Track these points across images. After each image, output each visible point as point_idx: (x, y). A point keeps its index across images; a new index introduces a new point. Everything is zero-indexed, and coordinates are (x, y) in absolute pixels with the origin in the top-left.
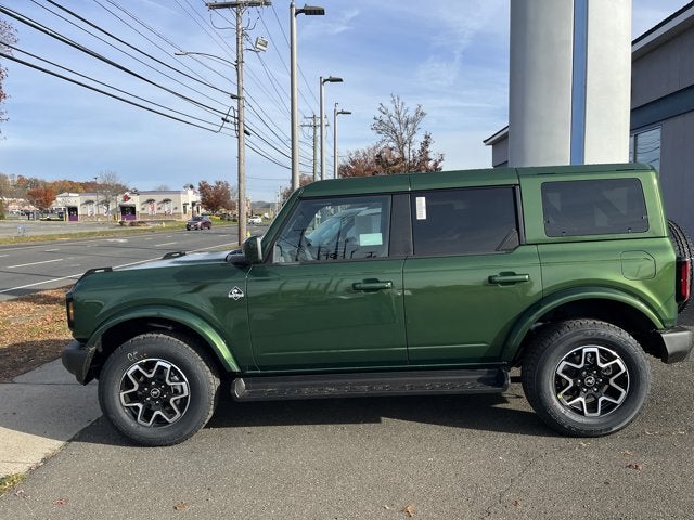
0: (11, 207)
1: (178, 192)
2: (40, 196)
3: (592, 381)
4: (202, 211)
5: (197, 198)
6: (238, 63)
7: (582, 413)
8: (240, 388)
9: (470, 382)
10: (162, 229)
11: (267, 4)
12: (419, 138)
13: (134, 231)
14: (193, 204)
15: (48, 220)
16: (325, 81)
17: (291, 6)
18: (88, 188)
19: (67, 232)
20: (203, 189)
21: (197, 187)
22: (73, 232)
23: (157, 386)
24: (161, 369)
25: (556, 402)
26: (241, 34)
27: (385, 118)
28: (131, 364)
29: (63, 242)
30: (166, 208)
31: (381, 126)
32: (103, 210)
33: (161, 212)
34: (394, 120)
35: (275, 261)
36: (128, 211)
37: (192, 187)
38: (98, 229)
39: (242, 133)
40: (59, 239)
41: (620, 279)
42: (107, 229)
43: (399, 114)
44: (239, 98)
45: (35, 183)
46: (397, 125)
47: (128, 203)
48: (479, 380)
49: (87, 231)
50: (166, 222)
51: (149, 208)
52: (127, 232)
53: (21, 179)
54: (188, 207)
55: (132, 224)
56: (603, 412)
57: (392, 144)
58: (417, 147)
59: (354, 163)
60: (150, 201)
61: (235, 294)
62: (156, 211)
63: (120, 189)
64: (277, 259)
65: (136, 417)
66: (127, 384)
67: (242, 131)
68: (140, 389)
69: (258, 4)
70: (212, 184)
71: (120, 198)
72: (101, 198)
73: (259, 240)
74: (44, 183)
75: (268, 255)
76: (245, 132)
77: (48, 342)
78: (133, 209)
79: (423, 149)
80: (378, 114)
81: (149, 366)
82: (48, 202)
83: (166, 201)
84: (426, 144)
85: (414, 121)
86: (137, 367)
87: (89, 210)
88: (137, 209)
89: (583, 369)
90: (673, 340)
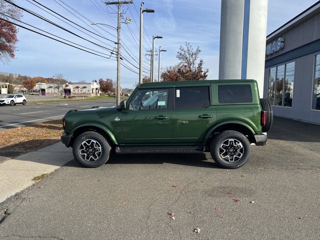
0: (15, 88)
1: (90, 84)
2: (29, 84)
3: (232, 150)
4: (100, 92)
5: (98, 86)
6: (118, 28)
7: (228, 161)
8: (118, 150)
9: (192, 150)
10: (83, 100)
11: (131, 3)
12: (197, 62)
13: (70, 100)
14: (96, 89)
15: (32, 94)
16: (155, 38)
17: (141, 9)
18: (49, 80)
19: (42, 100)
20: (101, 82)
21: (98, 81)
22: (44, 100)
23: (92, 148)
24: (93, 143)
25: (220, 157)
26: (120, 16)
27: (183, 53)
28: (83, 141)
29: (40, 104)
30: (84, 90)
31: (181, 56)
32: (56, 91)
33: (82, 92)
34: (187, 54)
35: (130, 109)
36: (68, 91)
37: (96, 81)
38: (55, 99)
39: (119, 59)
40: (39, 103)
41: (242, 117)
42: (58, 99)
43: (189, 50)
44: (118, 44)
45: (25, 78)
46: (188, 56)
47: (68, 88)
48: (196, 150)
49: (50, 100)
50: (84, 97)
51: (76, 91)
52: (68, 101)
53: (20, 76)
54: (94, 90)
55: (69, 98)
56: (235, 160)
57: (185, 64)
58: (196, 66)
59: (169, 72)
60: (77, 87)
61: (117, 119)
62: (80, 92)
63: (64, 82)
64: (131, 108)
65: (84, 158)
66: (82, 147)
67: (119, 58)
68: (86, 149)
69: (127, 3)
70: (105, 80)
71: (64, 86)
72: (56, 85)
73: (125, 102)
74: (30, 78)
75: (128, 107)
76: (121, 58)
77: (47, 140)
78: (69, 91)
79: (199, 67)
80: (180, 51)
81: (89, 142)
82: (32, 86)
83: (85, 87)
84: (201, 64)
85: (195, 54)
86: (85, 142)
87: (50, 91)
88: (72, 91)
89: (229, 146)
90: (258, 138)
